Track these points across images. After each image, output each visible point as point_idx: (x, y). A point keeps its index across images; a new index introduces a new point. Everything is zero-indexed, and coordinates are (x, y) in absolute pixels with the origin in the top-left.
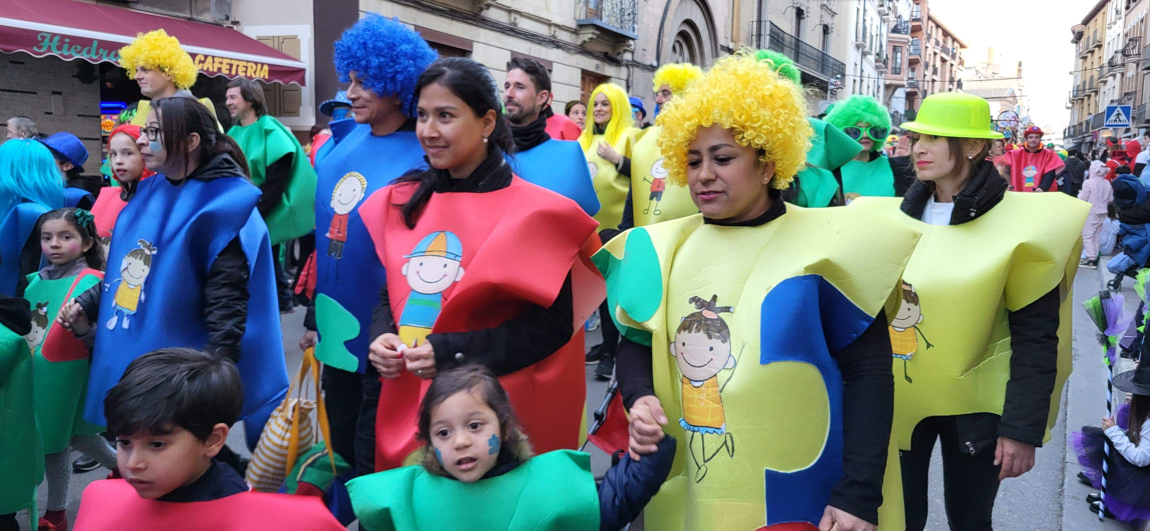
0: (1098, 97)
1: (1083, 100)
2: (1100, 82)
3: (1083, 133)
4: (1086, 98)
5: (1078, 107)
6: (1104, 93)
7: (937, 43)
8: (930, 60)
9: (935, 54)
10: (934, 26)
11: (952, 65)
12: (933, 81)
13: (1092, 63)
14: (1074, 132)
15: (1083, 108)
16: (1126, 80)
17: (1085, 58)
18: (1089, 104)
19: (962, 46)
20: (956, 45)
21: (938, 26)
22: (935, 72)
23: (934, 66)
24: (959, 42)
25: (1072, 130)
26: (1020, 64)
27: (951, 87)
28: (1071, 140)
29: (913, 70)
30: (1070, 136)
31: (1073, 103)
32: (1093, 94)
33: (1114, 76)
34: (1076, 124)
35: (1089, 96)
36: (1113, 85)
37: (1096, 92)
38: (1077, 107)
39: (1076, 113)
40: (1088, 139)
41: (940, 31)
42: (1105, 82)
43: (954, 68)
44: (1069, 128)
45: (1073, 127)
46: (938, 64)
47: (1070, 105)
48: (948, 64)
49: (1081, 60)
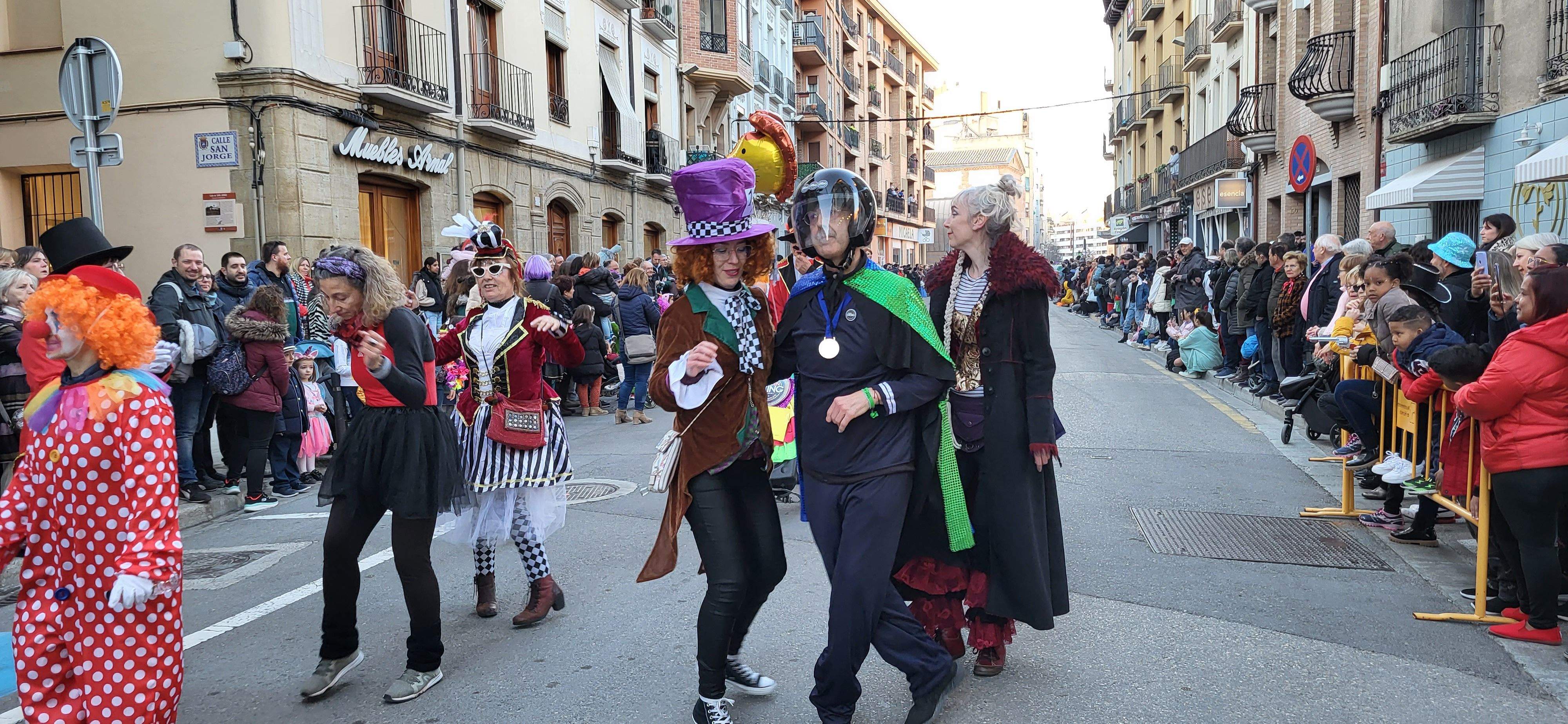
0: (1184, 108)
1: (1141, 128)
2: (1187, 70)
3: (1154, 199)
4: (1150, 121)
5: (1132, 149)
6: (1203, 94)
7: (875, 47)
8: (862, 77)
9: (872, 67)
10: (864, 11)
11: (910, 96)
12: (873, 118)
13: (1160, 41)
14: (1132, 198)
15: (1143, 147)
16: (1283, 25)
17: (1138, 37)
18: (1160, 135)
19: (927, 66)
20: (915, 60)
21: (874, 15)
22: (874, 101)
23: (870, 89)
24: (920, 57)
25: (1123, 196)
26: (1025, 119)
27: (911, 134)
28: (1125, 218)
29: (813, 81)
30: (1120, 210)
31: (1118, 144)
32: (1168, 107)
33: (1232, 37)
34: (1132, 182)
35: (1157, 115)
36: (1232, 63)
37: (1177, 100)
38: (1131, 145)
39: (1129, 162)
40: (1168, 212)
41: (879, 27)
42: (1201, 67)
43: (916, 102)
44: (1118, 192)
45: (1126, 188)
46: (881, 86)
47: (1111, 149)
48: (903, 90)
49: (1132, 43)
